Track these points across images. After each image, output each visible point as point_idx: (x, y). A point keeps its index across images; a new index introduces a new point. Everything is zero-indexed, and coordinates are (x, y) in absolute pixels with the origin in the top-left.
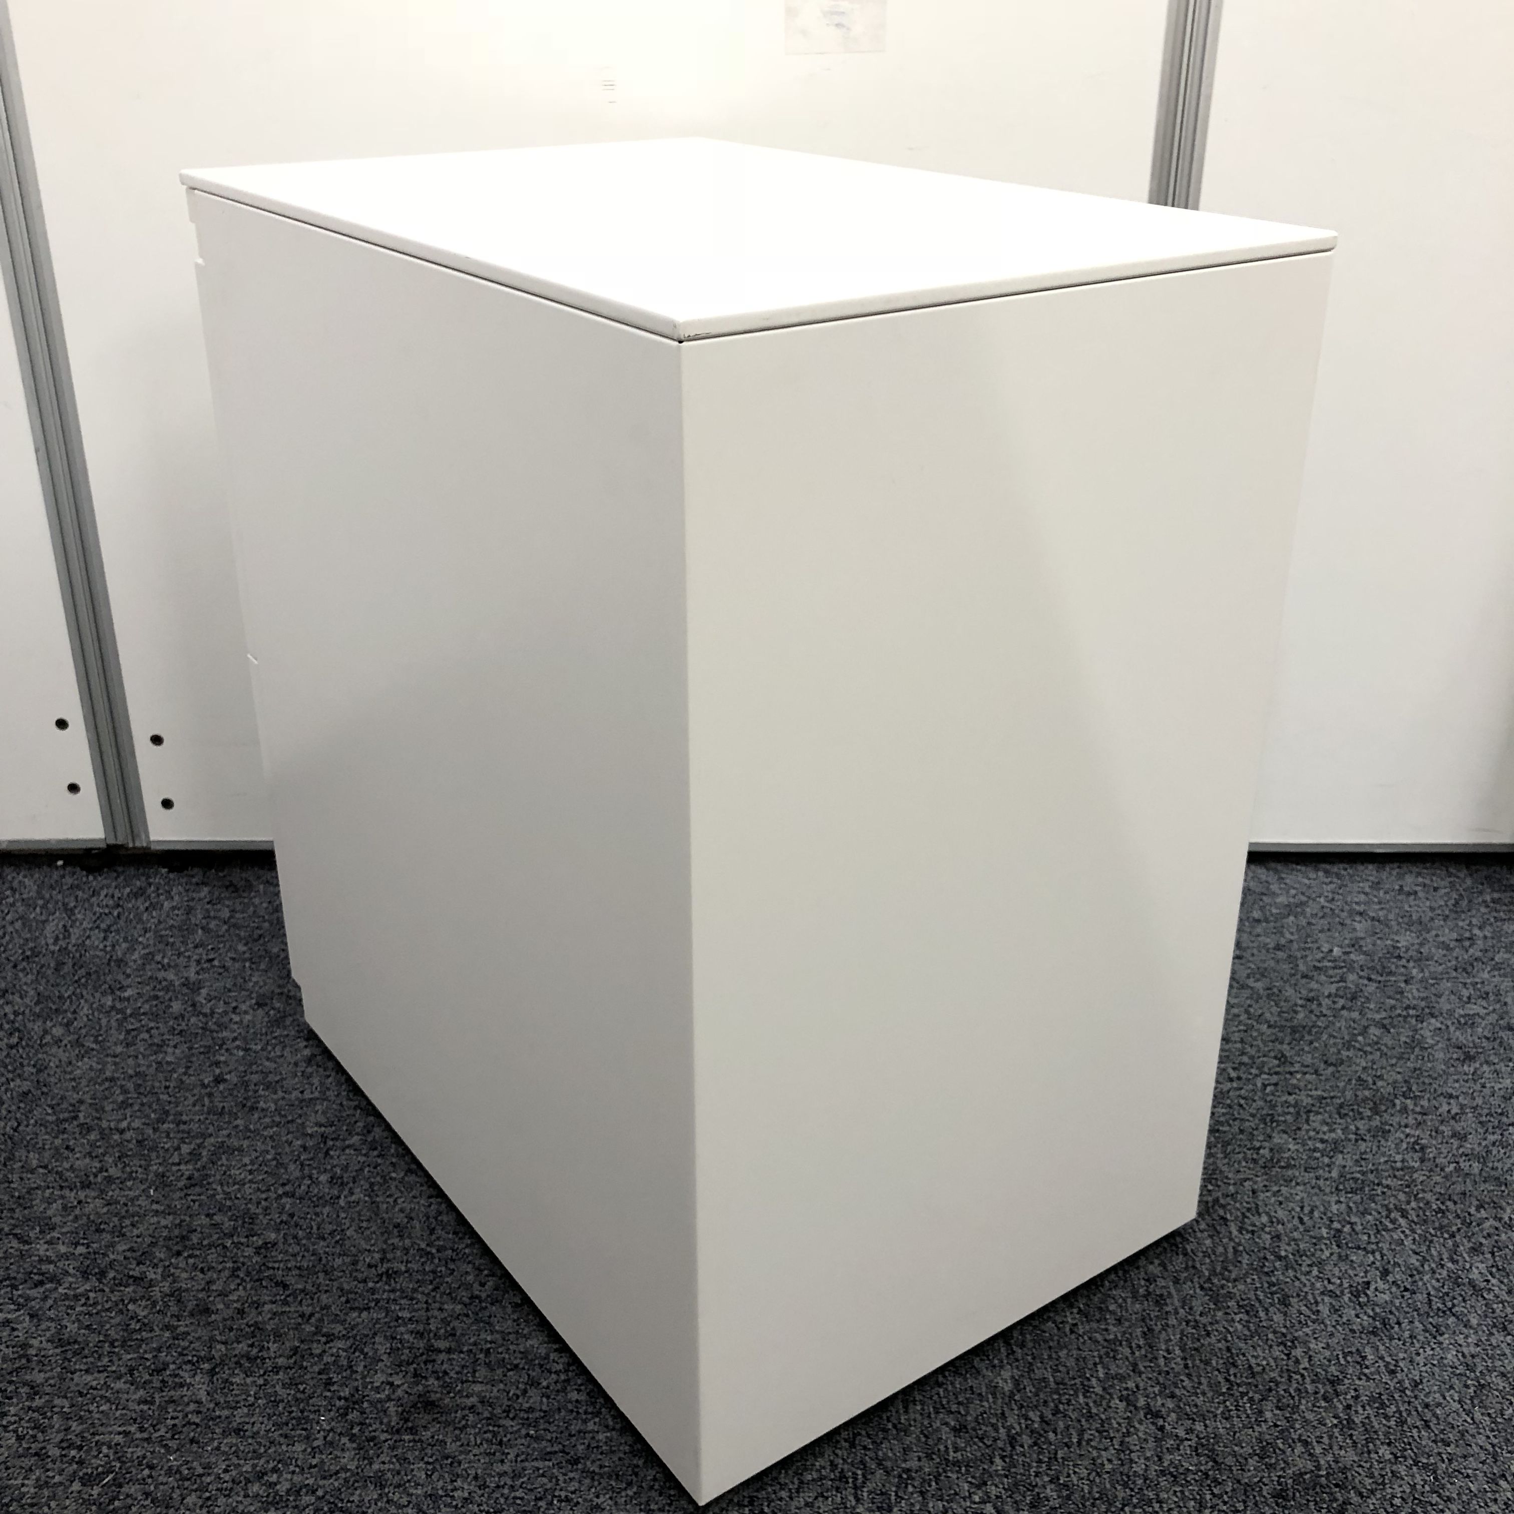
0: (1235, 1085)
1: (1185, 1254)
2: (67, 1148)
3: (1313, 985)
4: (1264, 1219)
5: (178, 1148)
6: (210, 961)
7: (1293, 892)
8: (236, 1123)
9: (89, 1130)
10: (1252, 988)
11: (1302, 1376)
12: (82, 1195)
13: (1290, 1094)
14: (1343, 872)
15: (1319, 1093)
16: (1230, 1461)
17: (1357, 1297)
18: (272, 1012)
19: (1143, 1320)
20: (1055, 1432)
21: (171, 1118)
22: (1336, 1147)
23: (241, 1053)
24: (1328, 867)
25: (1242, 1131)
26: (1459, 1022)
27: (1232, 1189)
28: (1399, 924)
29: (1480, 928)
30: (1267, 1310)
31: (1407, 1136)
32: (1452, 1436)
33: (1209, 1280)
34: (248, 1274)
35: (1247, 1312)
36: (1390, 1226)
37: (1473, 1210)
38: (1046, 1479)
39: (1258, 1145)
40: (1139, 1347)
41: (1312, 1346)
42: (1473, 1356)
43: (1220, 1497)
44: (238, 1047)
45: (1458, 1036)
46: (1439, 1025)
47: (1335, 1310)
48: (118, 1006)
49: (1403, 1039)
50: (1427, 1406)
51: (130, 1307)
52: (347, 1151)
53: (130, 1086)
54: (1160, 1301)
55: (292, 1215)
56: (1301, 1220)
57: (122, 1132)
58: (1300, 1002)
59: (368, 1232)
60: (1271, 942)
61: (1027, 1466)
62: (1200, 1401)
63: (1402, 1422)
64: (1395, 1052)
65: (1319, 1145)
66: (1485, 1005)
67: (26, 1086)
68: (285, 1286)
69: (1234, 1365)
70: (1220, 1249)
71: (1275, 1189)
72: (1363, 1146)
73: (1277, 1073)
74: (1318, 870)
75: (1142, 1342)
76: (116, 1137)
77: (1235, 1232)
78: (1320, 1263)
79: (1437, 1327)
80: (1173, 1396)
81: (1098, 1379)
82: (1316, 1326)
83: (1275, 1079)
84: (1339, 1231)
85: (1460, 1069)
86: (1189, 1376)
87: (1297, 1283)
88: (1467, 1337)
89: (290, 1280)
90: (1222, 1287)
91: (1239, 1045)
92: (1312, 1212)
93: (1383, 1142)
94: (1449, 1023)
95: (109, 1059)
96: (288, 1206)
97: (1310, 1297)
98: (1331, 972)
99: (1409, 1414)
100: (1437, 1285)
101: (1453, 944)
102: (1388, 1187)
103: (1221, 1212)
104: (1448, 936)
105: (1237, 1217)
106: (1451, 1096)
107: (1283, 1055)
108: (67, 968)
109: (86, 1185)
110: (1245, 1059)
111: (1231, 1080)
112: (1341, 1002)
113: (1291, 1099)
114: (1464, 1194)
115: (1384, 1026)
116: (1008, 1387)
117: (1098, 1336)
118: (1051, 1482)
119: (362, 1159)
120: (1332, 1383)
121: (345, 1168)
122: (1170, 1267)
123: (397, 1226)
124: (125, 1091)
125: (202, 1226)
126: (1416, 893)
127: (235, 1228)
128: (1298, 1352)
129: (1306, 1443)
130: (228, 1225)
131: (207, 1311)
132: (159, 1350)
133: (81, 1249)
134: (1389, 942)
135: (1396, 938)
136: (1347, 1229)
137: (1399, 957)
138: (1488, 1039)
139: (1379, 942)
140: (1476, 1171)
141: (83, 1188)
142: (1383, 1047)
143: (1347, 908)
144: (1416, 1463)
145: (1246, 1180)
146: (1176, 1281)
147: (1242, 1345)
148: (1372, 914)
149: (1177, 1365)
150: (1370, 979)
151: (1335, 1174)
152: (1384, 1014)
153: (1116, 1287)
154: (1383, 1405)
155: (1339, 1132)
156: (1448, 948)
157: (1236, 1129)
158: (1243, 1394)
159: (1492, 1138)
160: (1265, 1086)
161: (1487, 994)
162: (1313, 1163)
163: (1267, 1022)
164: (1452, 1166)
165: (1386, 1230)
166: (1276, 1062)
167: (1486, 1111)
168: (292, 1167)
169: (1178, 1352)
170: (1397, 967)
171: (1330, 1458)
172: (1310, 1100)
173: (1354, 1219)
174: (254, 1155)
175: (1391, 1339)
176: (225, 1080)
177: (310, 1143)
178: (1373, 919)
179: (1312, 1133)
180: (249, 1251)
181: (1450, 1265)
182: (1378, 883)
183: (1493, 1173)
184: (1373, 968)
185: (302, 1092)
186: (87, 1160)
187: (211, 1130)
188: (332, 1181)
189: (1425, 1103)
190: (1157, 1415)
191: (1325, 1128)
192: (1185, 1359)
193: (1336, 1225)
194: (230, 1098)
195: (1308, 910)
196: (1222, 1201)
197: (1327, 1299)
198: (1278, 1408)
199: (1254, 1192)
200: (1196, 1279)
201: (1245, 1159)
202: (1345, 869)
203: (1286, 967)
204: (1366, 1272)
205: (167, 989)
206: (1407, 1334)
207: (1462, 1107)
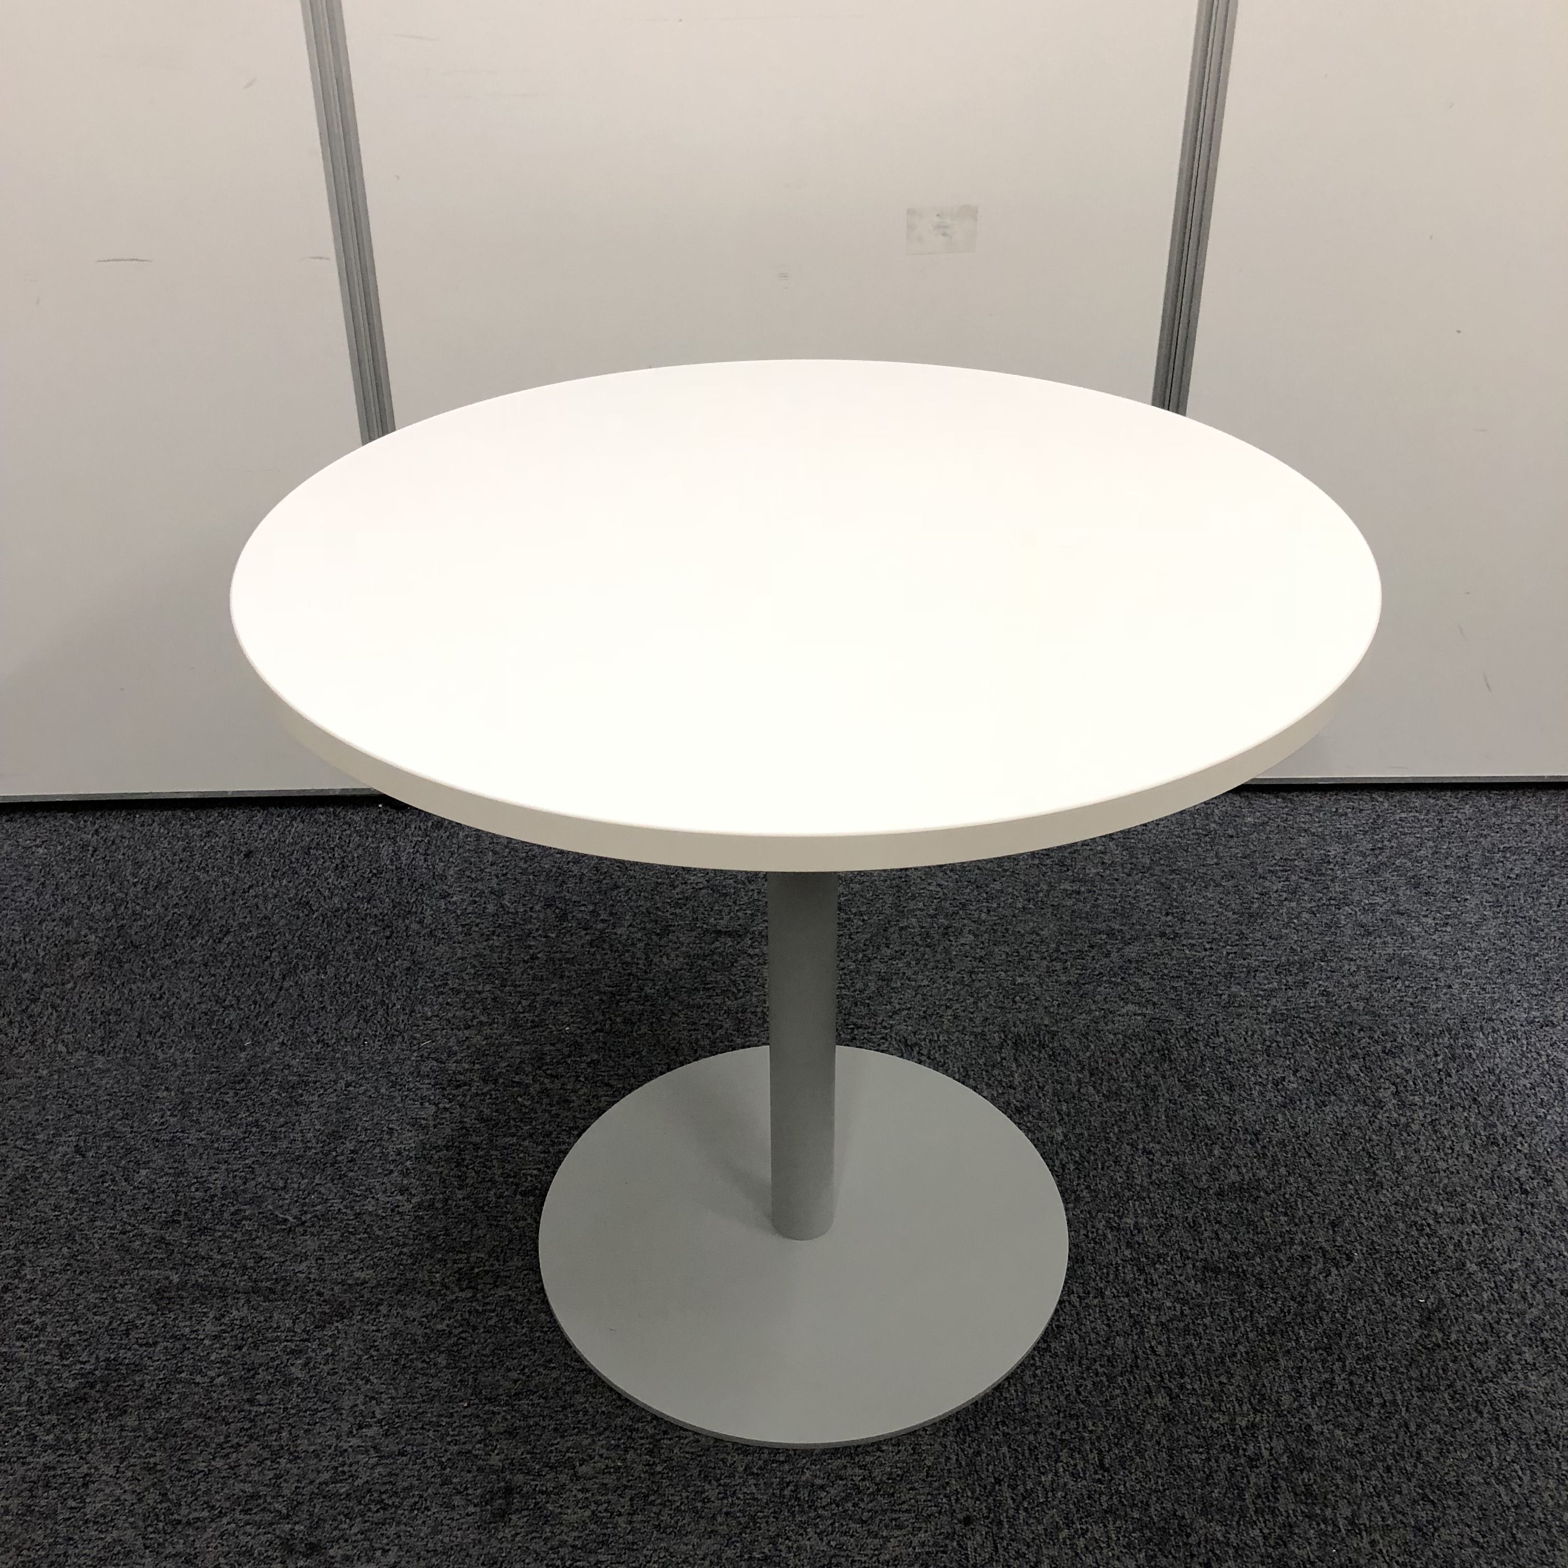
0: (1208, 953)
1: (1171, 1061)
2: (448, 1004)
3: (1267, 884)
4: (1222, 1039)
5: (520, 1003)
6: (505, 875)
7: (1259, 814)
8: (553, 986)
9: (458, 992)
10: (1224, 886)
11: (1238, 1131)
12: (467, 1033)
13: (1244, 959)
14: (1295, 799)
15: (1264, 958)
16: (1192, 1177)
17: (1277, 1086)
18: (557, 911)
19: (1143, 1099)
20: (1088, 1162)
21: (509, 983)
22: (1271, 993)
23: (544, 940)
24: (1285, 794)
25: (1210, 984)
26: (1364, 909)
27: (1202, 1021)
28: (1332, 838)
29: (1389, 841)
30: (1219, 1094)
31: (1320, 986)
32: (1324, 1162)
33: (1185, 1076)
34: (586, 1079)
35: (1207, 1095)
36: (1302, 1043)
37: (1356, 1032)
38: (1083, 1187)
39: (1220, 992)
40: (1140, 1115)
41: (1246, 1114)
42: (1342, 1118)
43: (1185, 1195)
44: (540, 935)
45: (1363, 919)
46: (1350, 911)
47: (1261, 1093)
48: (450, 908)
49: (1324, 921)
50: (1311, 1145)
51: (519, 1099)
52: (631, 1002)
53: (475, 963)
54: (1154, 1089)
55: (605, 1043)
56: (1245, 1039)
57: (480, 993)
58: (1256, 896)
59: (655, 1053)
60: (1239, 852)
61: (1071, 1181)
62: (1176, 1145)
63: (1295, 1155)
64: (1317, 930)
65: (1261, 993)
66: (1384, 896)
67: (407, 964)
68: (612, 1086)
69: (1197, 1125)
70: (1193, 1058)
71: (1230, 1020)
72: (1290, 993)
73: (1236, 945)
74: (1278, 797)
75: (1141, 1113)
76: (477, 996)
77: (1202, 1048)
78: (1256, 1067)
79: (1323, 1102)
80: (1159, 1143)
81: (1114, 1134)
82: (1250, 1102)
83: (1235, 949)
84: (1269, 1047)
85: (1360, 941)
86: (1170, 1131)
87: (1240, 1078)
88: (1341, 1107)
89: (613, 1082)
90: (1193, 1080)
91: (1212, 927)
92: (1253, 1035)
93: (1304, 990)
94: (1357, 909)
95: (456, 945)
96: (601, 1039)
97: (1247, 1086)
98: (1280, 874)
99: (1300, 1149)
100: (1326, 1077)
101: (1368, 852)
102: (1304, 1019)
103: (1195, 1036)
104: (1366, 846)
105: (1204, 1039)
106: (1352, 960)
107: (1242, 933)
108: (405, 882)
109: (468, 1027)
110: (1216, 936)
111: (1206, 950)
112: (1285, 895)
113: (1245, 963)
114: (1351, 1022)
115: (1313, 913)
116: (1061, 1138)
117: (1115, 1110)
118: (1086, 1188)
119: (641, 1007)
120: (1255, 1135)
121: (632, 1014)
122: (1160, 1069)
123: (673, 1048)
124: (474, 967)
125: (550, 1051)
126: (1346, 814)
127: (571, 1052)
128: (1236, 1118)
129: (1237, 1167)
130: (566, 1051)
131: (568, 1102)
132: (544, 1124)
133: (477, 1066)
134: (1322, 852)
135: (1328, 848)
136: (1274, 1044)
137: (1329, 862)
138: (1382, 920)
139: (1316, 851)
140: (1361, 1008)
141: (466, 1029)
142: (1310, 927)
143: (1296, 825)
144: (1300, 1176)
145: (1212, 1015)
146: (1164, 1077)
147: (1203, 1114)
148: (1313, 830)
149: (1163, 1126)
150: (1306, 879)
151: (1269, 1011)
152: (1314, 904)
153: (1127, 1081)
154: (1285, 1146)
155: (1275, 984)
156: (1364, 855)
157: (1206, 983)
158: (1201, 1141)
159: (1374, 986)
160: (1228, 954)
161: (1386, 888)
162: (1256, 1004)
163: (1232, 910)
164: (1346, 1006)
165: (1299, 1045)
166: (1237, 937)
167: (1373, 969)
168: (596, 1013)
169: (1163, 1118)
170: (1326, 869)
171: (1251, 1175)
172: (1257, 963)
173: (1279, 1039)
174: (570, 1006)
175: (1294, 1109)
176: (537, 958)
177: (605, 998)
178: (1313, 834)
179: (1256, 985)
180: (583, 1065)
181: (1336, 1066)
182: (1321, 807)
183: (1372, 1009)
184: (1309, 871)
185: (591, 965)
186: (463, 1011)
187: (538, 991)
188: (625, 1022)
189: (1333, 964)
190: (1150, 1153)
191: (1266, 982)
192: (1167, 1121)
193: (1268, 1043)
194: (544, 970)
195: (1268, 828)
196: (1196, 1028)
197: (1257, 1088)
198: (1222, 1148)
199: (1216, 1023)
200: (1176, 1076)
201: (1212, 1001)
202: (1298, 796)
203: (1249, 871)
204: (1284, 1071)
205: (480, 895)
206: (1304, 1106)
207: (1359, 967)
